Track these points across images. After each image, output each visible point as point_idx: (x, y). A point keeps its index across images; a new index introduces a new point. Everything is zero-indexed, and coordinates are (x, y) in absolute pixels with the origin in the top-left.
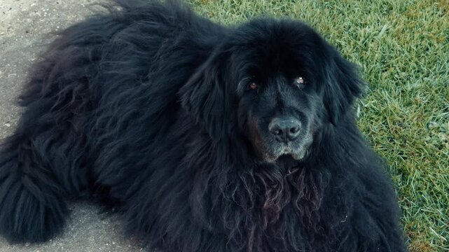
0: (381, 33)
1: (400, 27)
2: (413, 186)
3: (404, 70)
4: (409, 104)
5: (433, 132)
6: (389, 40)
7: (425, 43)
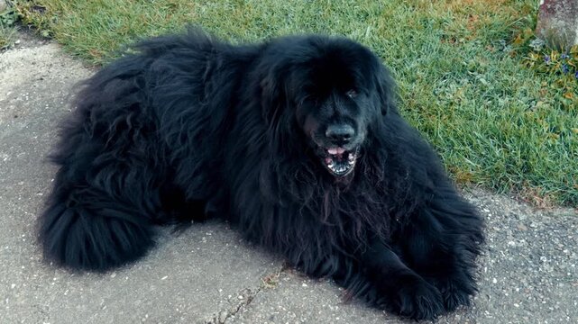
0: (367, 35)
1: (381, 26)
2: (440, 136)
3: (398, 57)
4: (413, 81)
5: (440, 96)
6: (376, 38)
7: (408, 33)
